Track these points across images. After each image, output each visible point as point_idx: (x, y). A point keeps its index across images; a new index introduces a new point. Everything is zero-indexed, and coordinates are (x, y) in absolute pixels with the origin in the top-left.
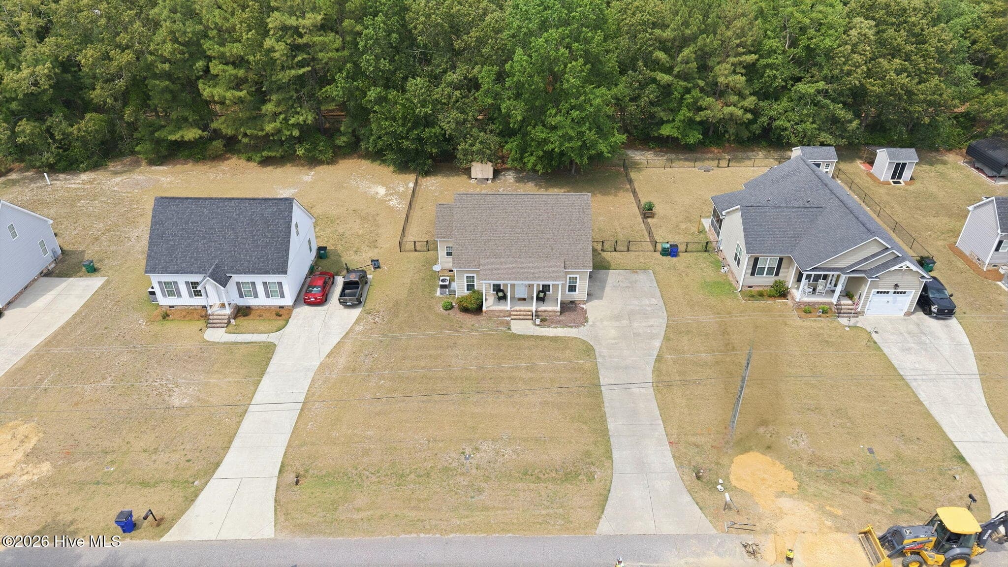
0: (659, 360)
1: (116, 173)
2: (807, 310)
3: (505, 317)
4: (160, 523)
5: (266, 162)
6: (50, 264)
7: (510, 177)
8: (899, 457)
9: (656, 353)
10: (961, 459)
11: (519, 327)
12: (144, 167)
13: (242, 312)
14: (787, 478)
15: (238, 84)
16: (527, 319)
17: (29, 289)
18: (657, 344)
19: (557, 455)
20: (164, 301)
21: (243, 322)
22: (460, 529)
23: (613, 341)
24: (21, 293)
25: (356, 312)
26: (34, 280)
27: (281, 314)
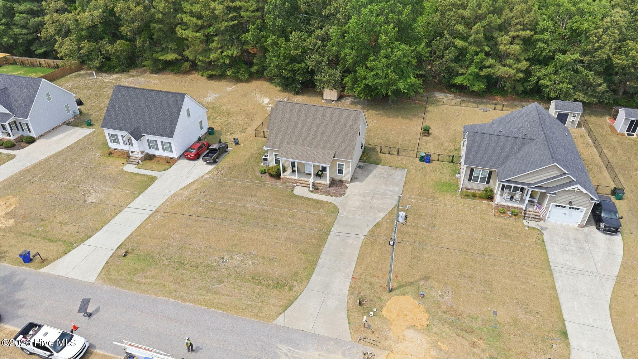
0: (377, 225)
1: (132, 76)
2: (502, 211)
3: (294, 183)
4: (44, 262)
5: (211, 77)
6: (71, 119)
7: (348, 101)
8: (515, 322)
9: (377, 221)
10: (565, 334)
11: (299, 191)
12: (148, 74)
13: (149, 158)
14: (423, 318)
15: (199, 29)
16: (306, 187)
17: (55, 130)
18: (382, 215)
19: (277, 271)
20: (112, 145)
21: (148, 163)
22: (195, 302)
23: (353, 209)
24: (49, 131)
25: (211, 167)
26: (59, 126)
27: (170, 162)
